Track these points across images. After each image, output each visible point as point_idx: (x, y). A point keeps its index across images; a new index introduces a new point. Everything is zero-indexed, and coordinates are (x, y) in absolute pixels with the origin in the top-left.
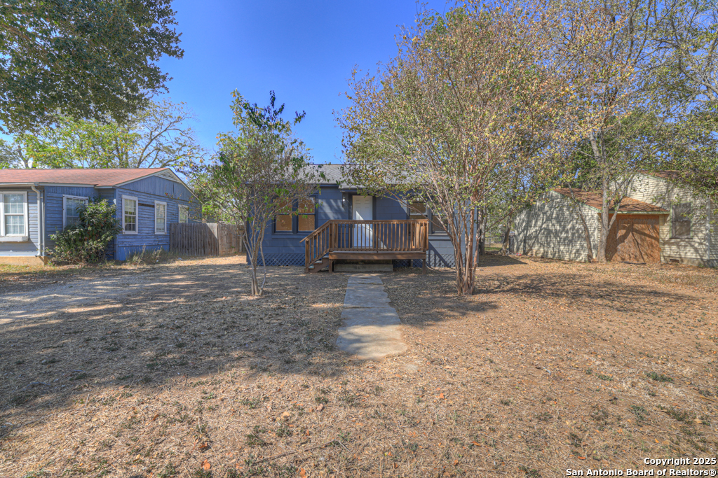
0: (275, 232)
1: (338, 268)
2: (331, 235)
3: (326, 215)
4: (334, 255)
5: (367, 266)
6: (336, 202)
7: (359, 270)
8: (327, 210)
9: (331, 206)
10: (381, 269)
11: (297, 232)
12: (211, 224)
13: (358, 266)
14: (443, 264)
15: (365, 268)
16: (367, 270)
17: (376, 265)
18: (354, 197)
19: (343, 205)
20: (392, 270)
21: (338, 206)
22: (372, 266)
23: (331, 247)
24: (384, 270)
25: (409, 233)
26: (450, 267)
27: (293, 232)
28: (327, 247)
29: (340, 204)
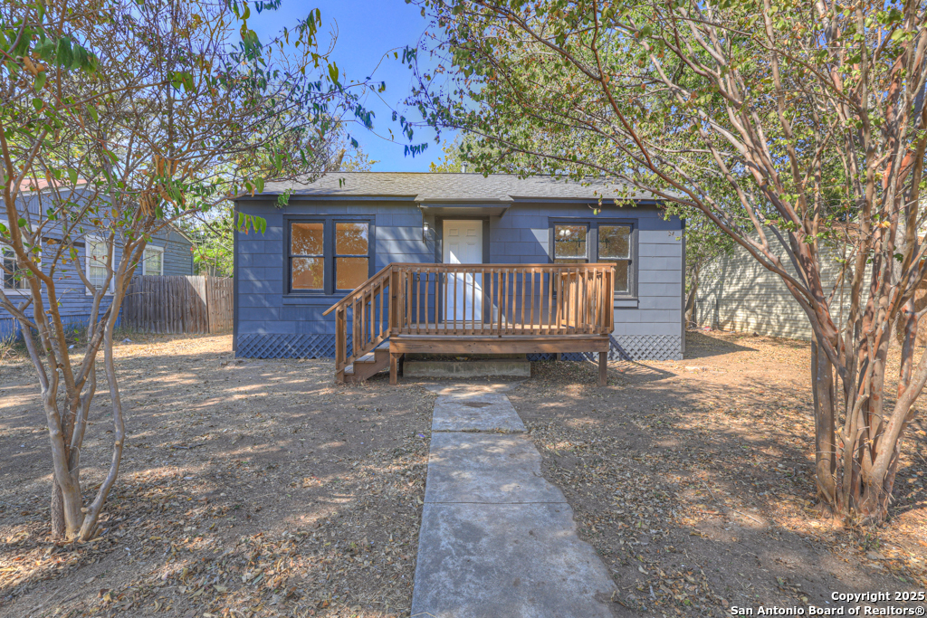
0: (289, 291)
1: (412, 369)
2: (395, 298)
3: (390, 258)
4: (401, 345)
5: (476, 364)
6: (410, 231)
7: (458, 375)
8: (393, 249)
9: (399, 240)
10: (505, 372)
11: (334, 291)
12: (194, 277)
13: (455, 365)
14: (617, 354)
15: (470, 369)
16: (475, 373)
17: (495, 364)
18: (445, 222)
19: (424, 239)
20: (527, 373)
21: (414, 241)
22: (486, 364)
23: (395, 324)
24: (510, 373)
25: (554, 293)
26: (629, 359)
27: (325, 292)
28: (385, 328)
29: (418, 238)
